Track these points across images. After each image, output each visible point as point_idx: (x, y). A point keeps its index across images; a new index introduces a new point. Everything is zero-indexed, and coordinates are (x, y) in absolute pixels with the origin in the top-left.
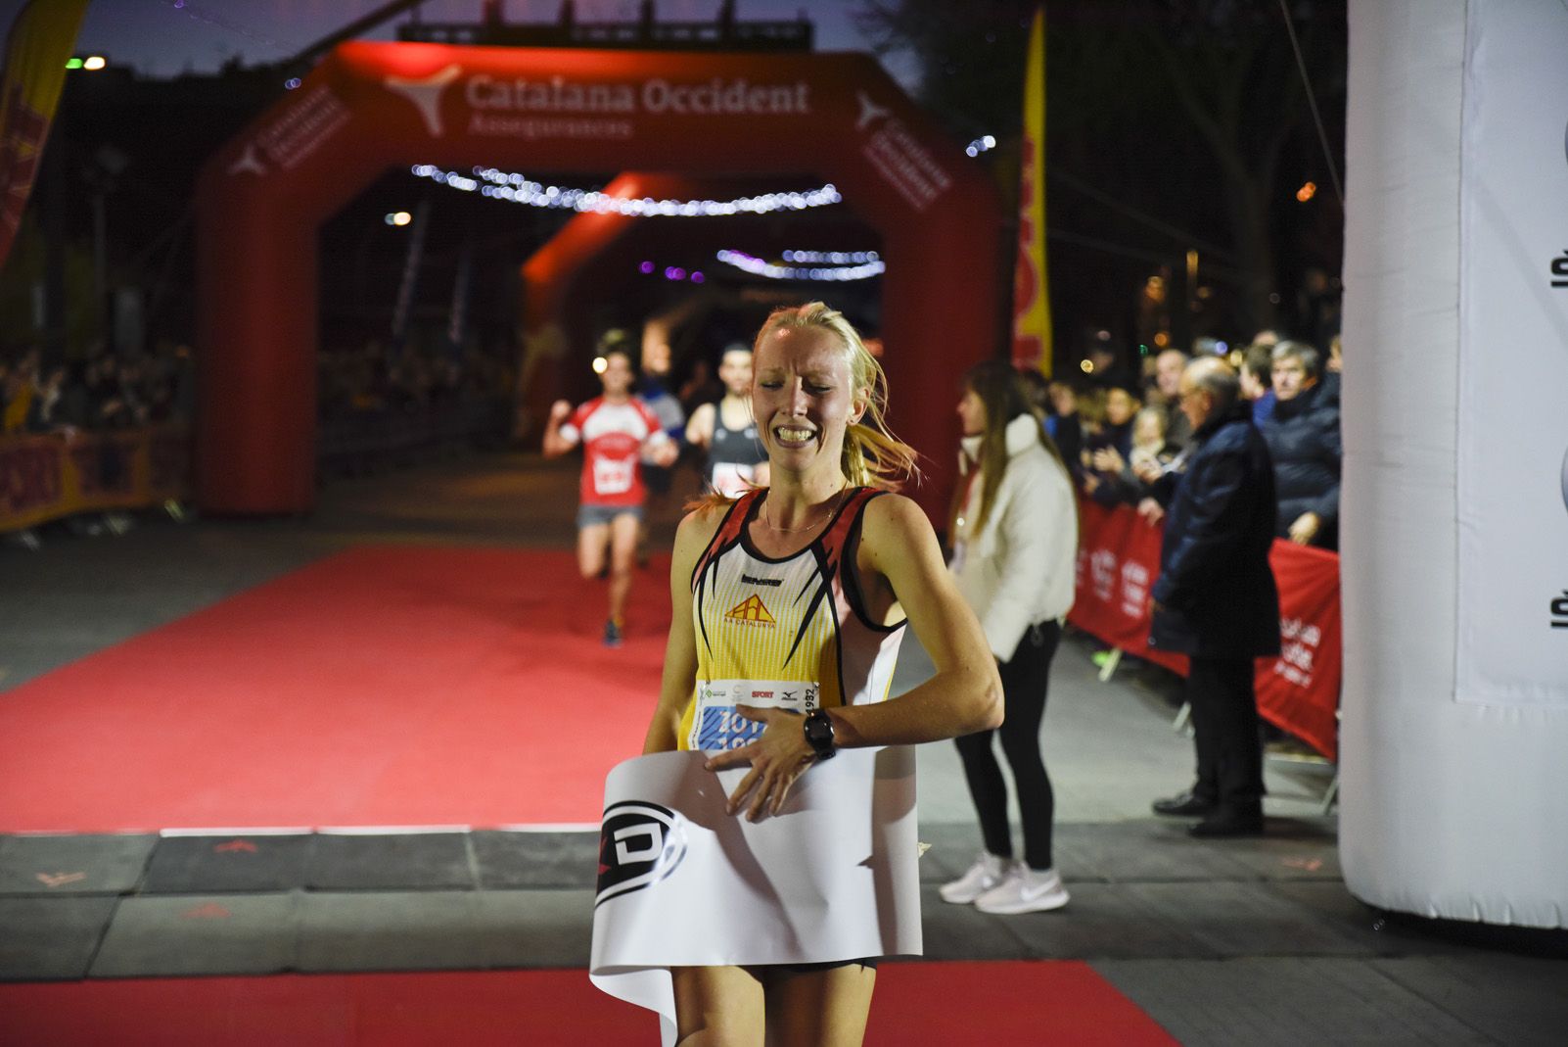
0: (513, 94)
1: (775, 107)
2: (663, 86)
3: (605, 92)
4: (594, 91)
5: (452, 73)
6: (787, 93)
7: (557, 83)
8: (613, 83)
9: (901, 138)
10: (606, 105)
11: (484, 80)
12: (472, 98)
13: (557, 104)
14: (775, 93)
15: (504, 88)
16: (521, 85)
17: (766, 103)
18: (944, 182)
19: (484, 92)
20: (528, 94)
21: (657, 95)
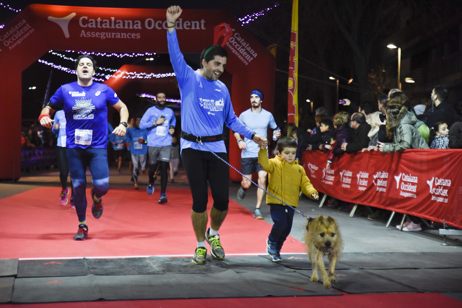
0: (96, 22)
1: (193, 28)
2: (153, 21)
3: (131, 22)
4: (126, 22)
5: (74, 14)
6: (197, 22)
7: (113, 18)
8: (134, 19)
9: (239, 39)
10: (131, 27)
11: (86, 18)
12: (81, 24)
13: (113, 27)
14: (193, 23)
15: (93, 20)
16: (99, 19)
17: (191, 26)
18: (255, 55)
19: (85, 22)
20: (102, 23)
21: (150, 24)
